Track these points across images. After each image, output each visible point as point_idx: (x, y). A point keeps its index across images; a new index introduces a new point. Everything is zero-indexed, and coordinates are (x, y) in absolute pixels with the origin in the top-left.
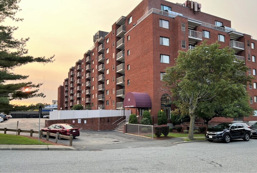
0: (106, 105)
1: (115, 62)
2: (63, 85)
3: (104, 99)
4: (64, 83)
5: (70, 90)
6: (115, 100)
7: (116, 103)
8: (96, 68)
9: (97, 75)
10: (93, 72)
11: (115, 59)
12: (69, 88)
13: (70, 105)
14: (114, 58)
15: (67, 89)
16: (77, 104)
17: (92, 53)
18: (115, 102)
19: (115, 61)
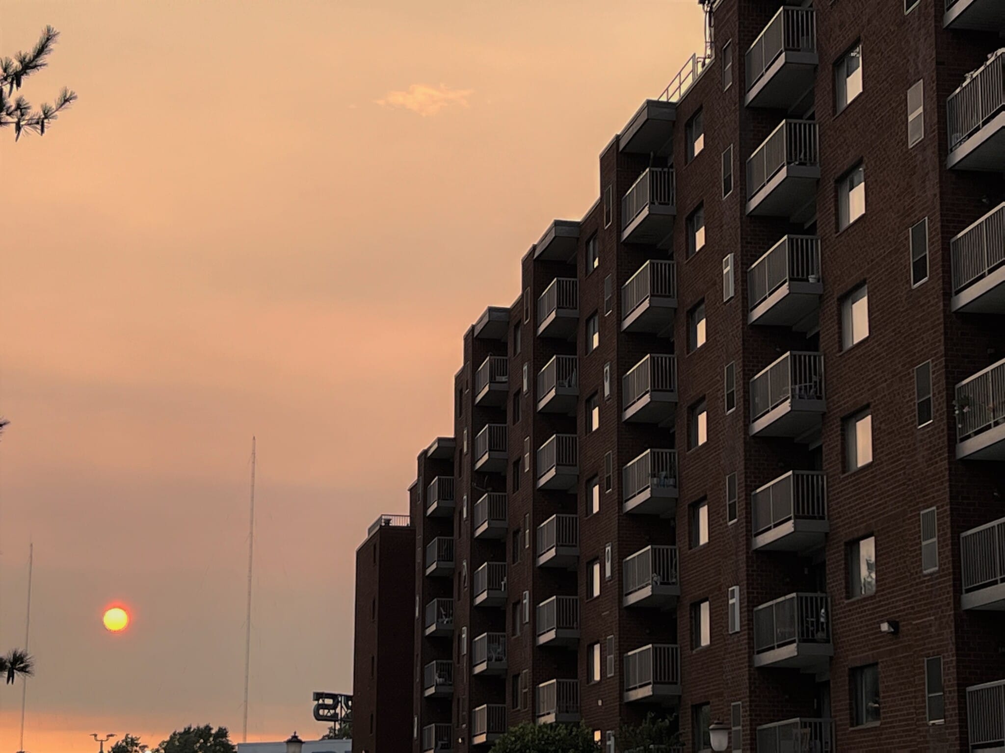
0: (855, 720)
1: (932, 188)
2: (405, 522)
3: (826, 650)
4: (418, 495)
5: (473, 567)
6: (949, 658)
7: (962, 685)
8: (729, 290)
9: (737, 370)
10: (701, 339)
11: (931, 153)
12: (463, 547)
13: (471, 735)
14: (921, 146)
15: (447, 554)
16: (535, 716)
17: (689, 125)
18: (949, 676)
19: (933, 179)
